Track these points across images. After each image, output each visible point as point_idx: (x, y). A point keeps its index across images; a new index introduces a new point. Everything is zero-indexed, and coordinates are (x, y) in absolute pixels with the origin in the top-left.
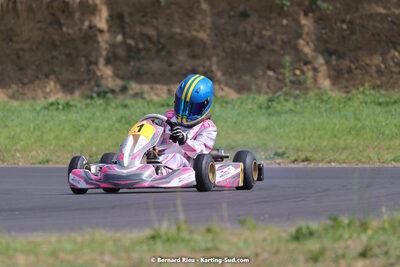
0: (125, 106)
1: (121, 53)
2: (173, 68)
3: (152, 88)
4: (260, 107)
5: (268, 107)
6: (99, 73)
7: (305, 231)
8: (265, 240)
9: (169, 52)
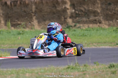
0: (75, 31)
1: (74, 15)
2: (89, 20)
3: (83, 26)
4: (114, 31)
5: (116, 31)
6: (67, 21)
7: (112, 65)
8: (100, 68)
9: (88, 15)
